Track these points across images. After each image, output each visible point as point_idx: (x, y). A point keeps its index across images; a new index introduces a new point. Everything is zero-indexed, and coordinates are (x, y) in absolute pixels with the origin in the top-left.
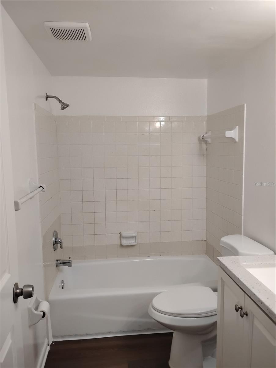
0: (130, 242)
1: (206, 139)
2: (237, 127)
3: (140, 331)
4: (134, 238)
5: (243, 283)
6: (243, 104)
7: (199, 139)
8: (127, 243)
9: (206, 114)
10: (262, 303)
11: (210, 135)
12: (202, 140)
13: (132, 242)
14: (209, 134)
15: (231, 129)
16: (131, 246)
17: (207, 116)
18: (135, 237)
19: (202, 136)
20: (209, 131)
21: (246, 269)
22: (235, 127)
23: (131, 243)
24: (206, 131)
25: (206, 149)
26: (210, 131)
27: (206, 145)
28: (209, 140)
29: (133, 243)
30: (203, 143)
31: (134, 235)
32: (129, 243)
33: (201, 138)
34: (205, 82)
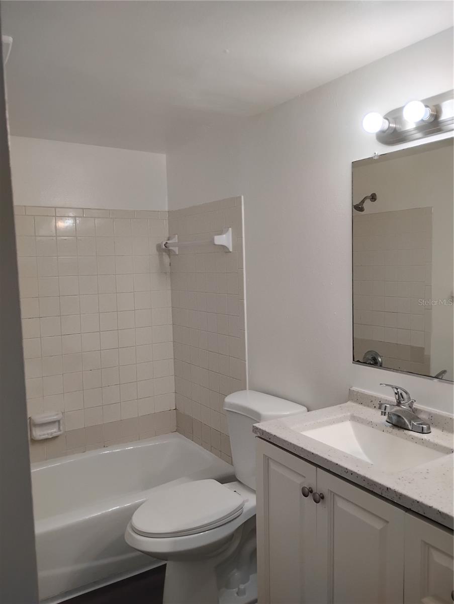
0: (49, 431)
1: (170, 248)
2: (230, 229)
3: (96, 583)
4: (57, 424)
5: (313, 453)
6: (238, 195)
7: (159, 247)
8: (44, 435)
9: (167, 209)
10: (352, 473)
11: (177, 241)
12: (165, 249)
13: (53, 431)
14: (175, 240)
15: (221, 233)
16: (52, 438)
17: (168, 212)
18: (59, 421)
19: (164, 243)
20: (175, 234)
21: (302, 433)
22: (228, 230)
23: (52, 433)
24: (168, 236)
25: (170, 264)
26: (177, 236)
27: (170, 258)
28: (176, 250)
29: (55, 432)
30: (164, 253)
31: (55, 418)
32: (48, 434)
33: (164, 247)
34: (161, 159)
